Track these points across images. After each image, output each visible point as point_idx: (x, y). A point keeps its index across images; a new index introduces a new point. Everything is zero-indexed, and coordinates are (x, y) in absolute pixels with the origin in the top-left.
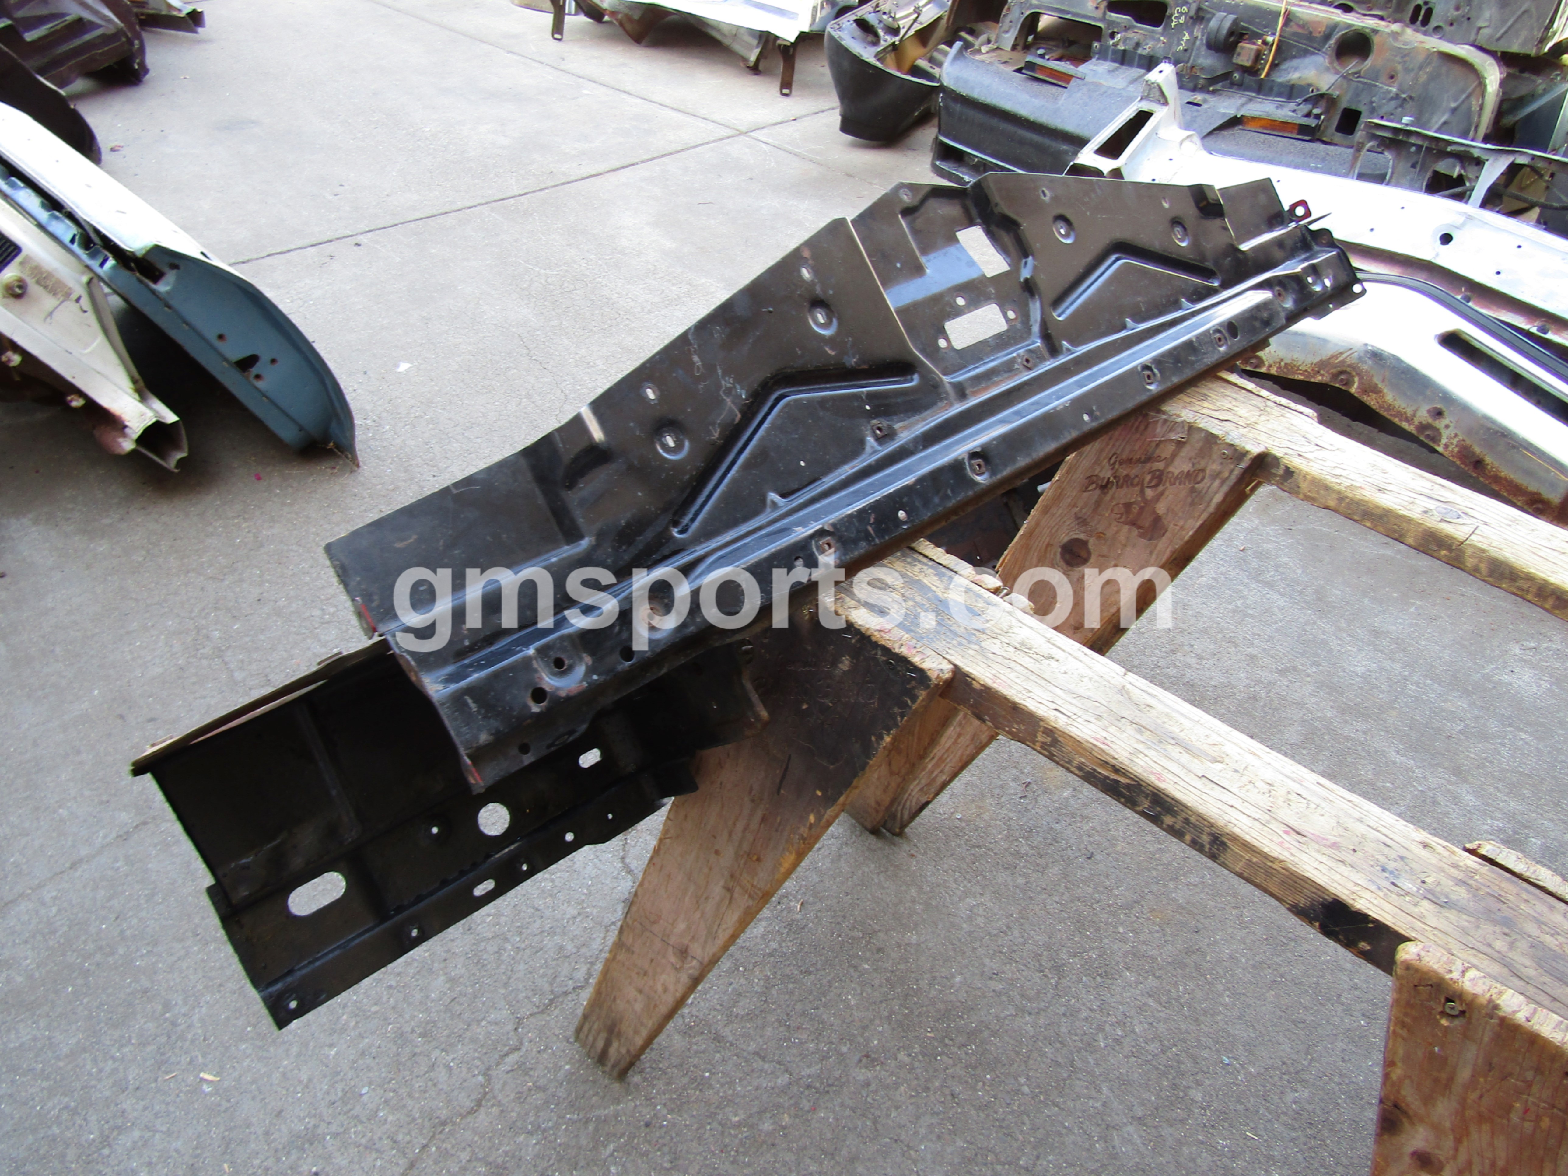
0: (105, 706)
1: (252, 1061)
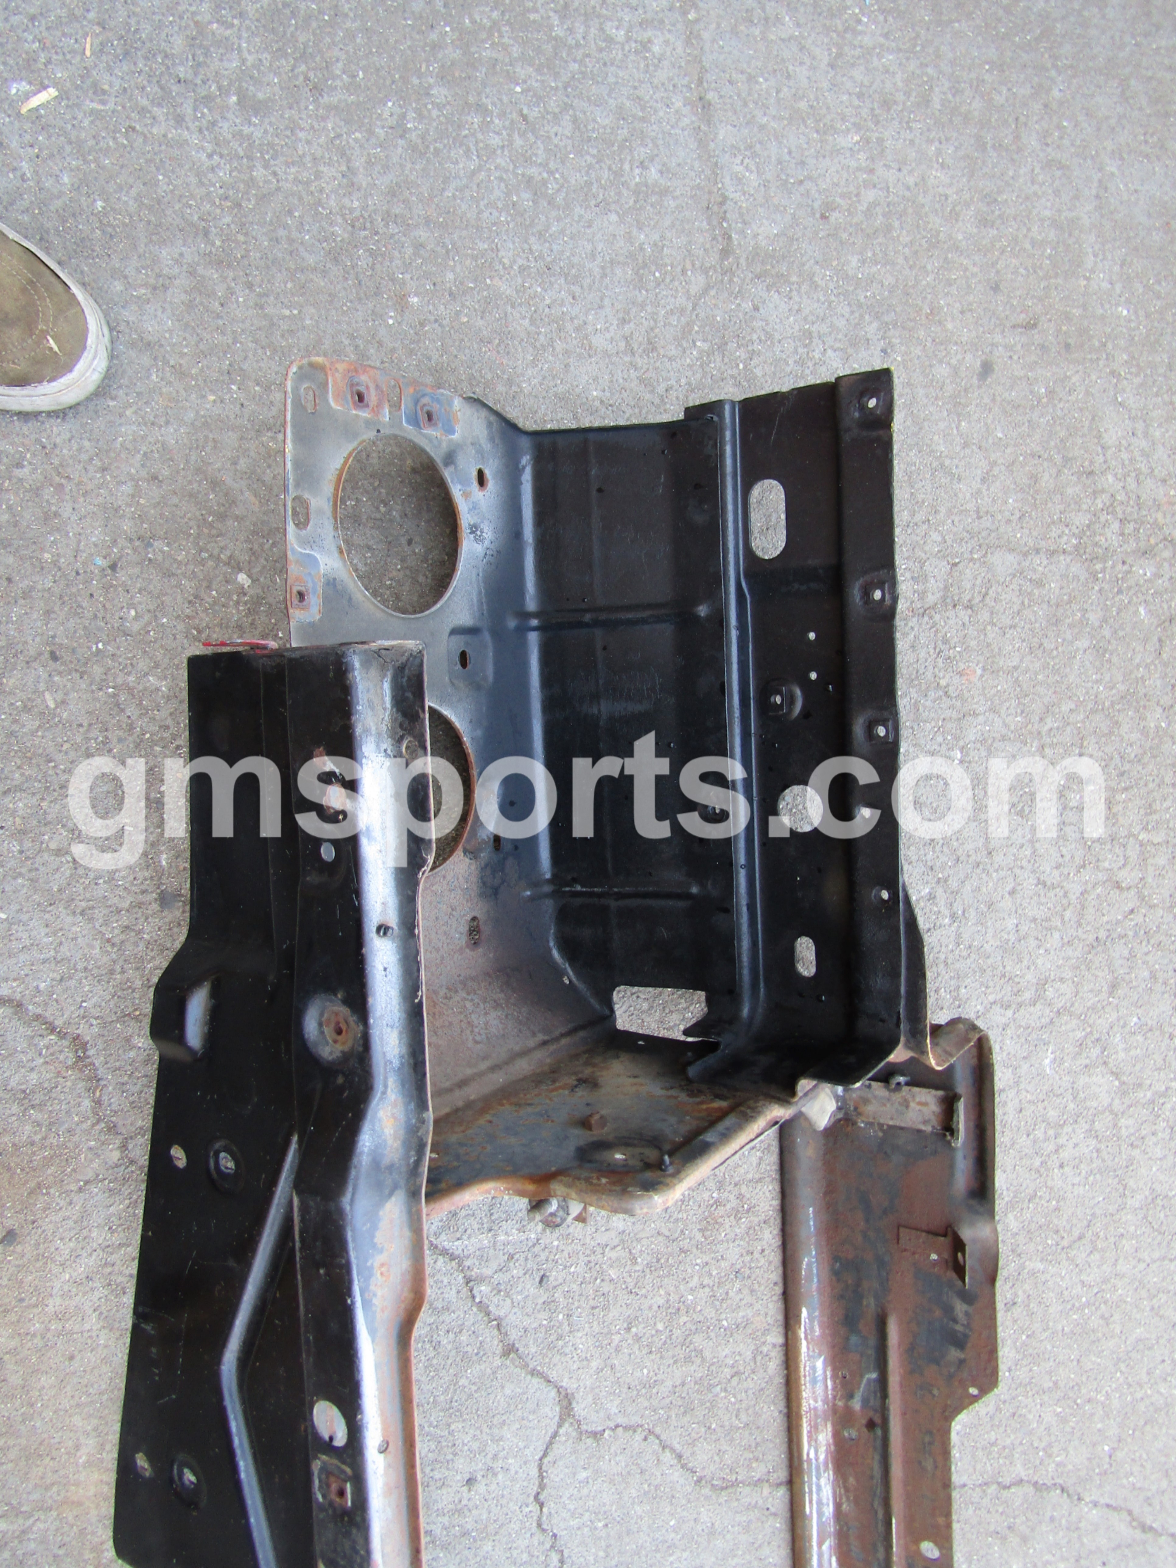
0: (1077, 312)
1: (23, 178)
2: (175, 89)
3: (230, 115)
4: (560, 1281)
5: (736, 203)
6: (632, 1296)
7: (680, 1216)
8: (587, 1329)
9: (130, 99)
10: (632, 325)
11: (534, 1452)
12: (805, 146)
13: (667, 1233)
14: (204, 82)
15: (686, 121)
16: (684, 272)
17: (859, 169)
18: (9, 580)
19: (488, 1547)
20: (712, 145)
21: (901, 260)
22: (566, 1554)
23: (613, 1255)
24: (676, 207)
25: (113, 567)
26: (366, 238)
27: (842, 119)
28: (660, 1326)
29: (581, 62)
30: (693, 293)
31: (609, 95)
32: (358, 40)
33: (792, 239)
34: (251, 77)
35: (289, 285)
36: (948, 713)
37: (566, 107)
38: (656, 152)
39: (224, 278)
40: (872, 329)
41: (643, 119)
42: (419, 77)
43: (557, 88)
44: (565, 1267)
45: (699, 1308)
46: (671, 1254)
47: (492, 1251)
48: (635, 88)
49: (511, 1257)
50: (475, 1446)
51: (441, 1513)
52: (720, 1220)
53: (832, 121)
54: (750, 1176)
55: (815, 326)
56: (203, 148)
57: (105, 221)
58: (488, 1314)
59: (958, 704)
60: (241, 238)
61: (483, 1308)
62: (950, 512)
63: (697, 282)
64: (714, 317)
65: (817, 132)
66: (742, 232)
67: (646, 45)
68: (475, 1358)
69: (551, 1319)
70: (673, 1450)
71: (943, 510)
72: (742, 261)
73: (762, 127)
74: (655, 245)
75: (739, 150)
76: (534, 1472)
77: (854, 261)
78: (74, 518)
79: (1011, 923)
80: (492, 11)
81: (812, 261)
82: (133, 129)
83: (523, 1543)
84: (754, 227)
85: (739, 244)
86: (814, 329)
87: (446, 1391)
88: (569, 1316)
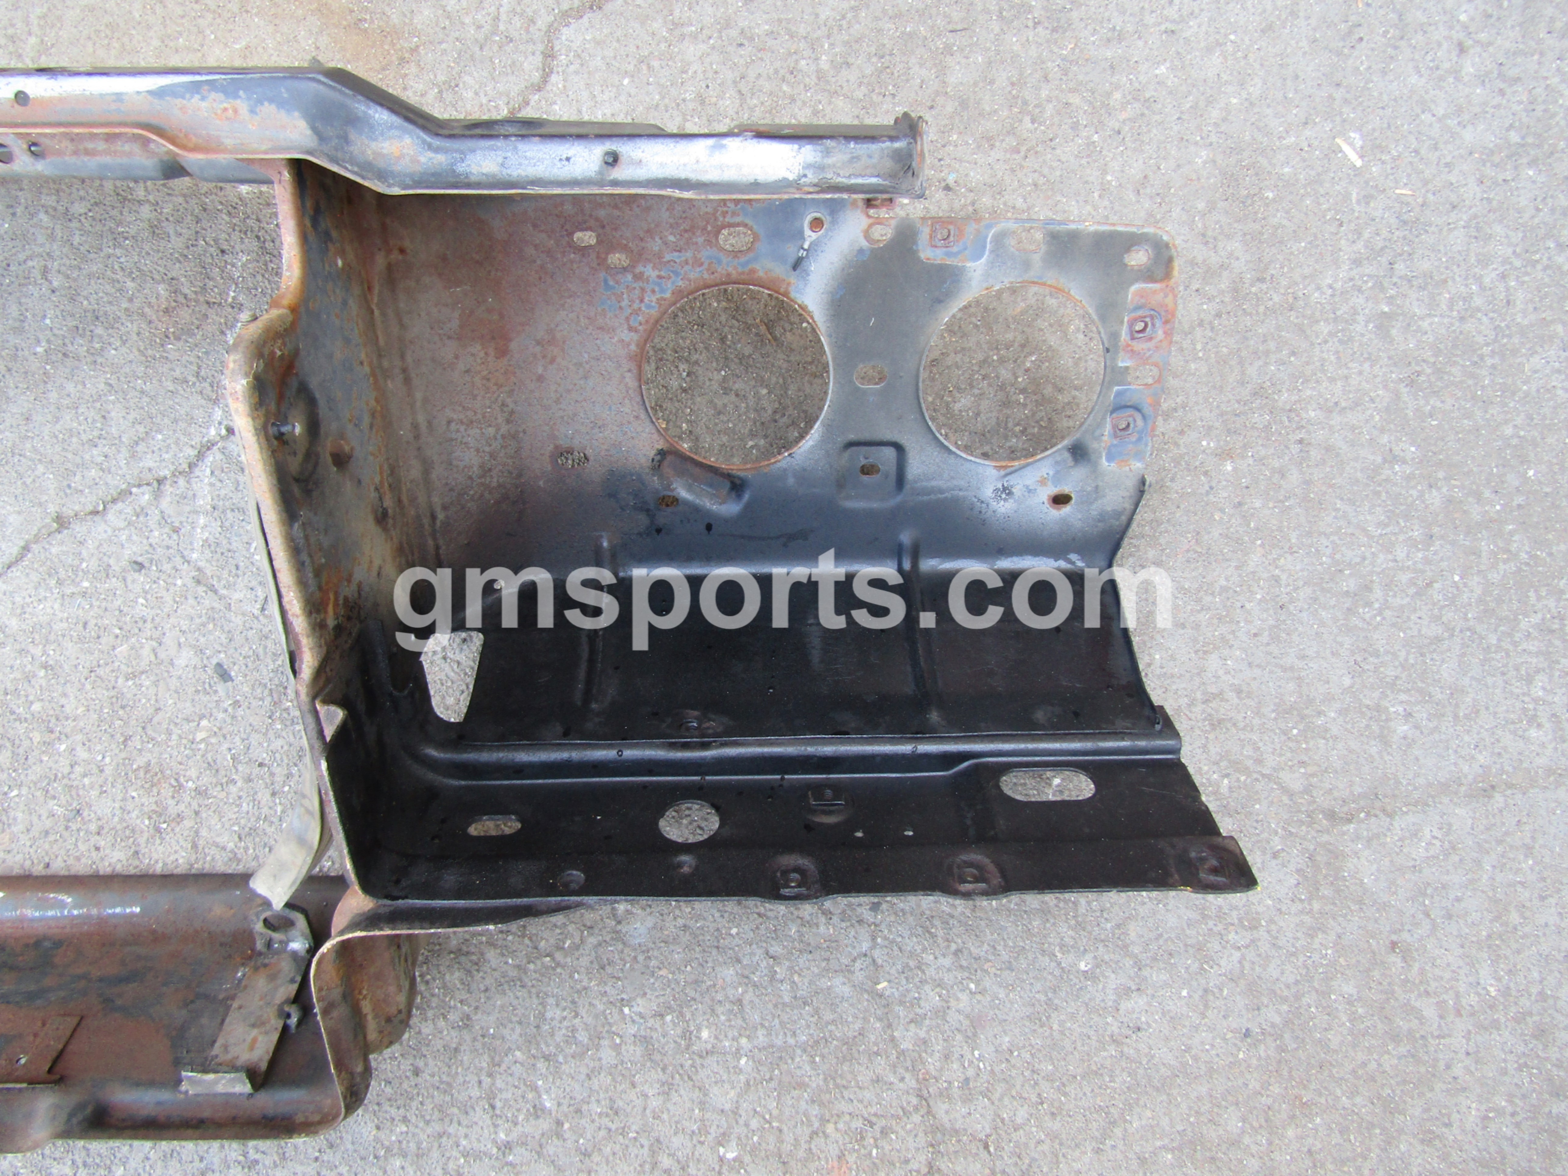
2: (1384, 260)
3: (1370, 304)
4: (130, 587)
5: (1389, 829)
6: (86, 672)
7: (174, 737)
8: (60, 615)
9: (1366, 223)
10: (1236, 701)
12: (1469, 921)
13: (155, 720)
14: (1395, 284)
15: (1466, 769)
16: (1302, 763)
17: (1457, 995)
18: (932, 107)
20: (1446, 800)
21: (1361, 1056)
23: (146, 652)
24: (1371, 756)
25: (947, 188)
26: (1281, 422)
27: (1510, 971)
28: (36, 707)
29: (1499, 648)
30: (1281, 774)
31: (1472, 678)
32: (1466, 421)
33: (1361, 902)
34: (1409, 325)
35: (1225, 350)
36: (789, 1137)
37: (1451, 631)
38: (1426, 732)
39: (1222, 292)
40: (1272, 1015)
41: (1456, 717)
42: (1445, 478)
43: (1466, 619)
44: (146, 593)
45: (45, 758)
46: (126, 724)
47: (188, 509)
48: (1487, 708)
49: (176, 530)
52: (155, 790)
53: (1506, 958)
54: (204, 833)
55: (1266, 935)
56: (1336, 281)
57: (1255, 198)
58: (114, 501)
59: (801, 1154)
60: (1261, 309)
61: (124, 494)
62: (1054, 1136)
63: (1294, 780)
64: (1258, 801)
65: (1489, 936)
66: (1357, 838)
67: (1533, 720)
68: (65, 483)
69: (86, 572)
71: (1056, 1125)
72: (1325, 838)
73: (1478, 863)
74: (1326, 730)
75: (1448, 834)
77: (1349, 989)
78: (990, 160)
80: (1527, 553)
81: (1340, 931)
82: (1341, 225)
84: (1366, 853)
85: (1344, 834)
86: (1262, 933)
87: (35, 449)
88: (84, 594)
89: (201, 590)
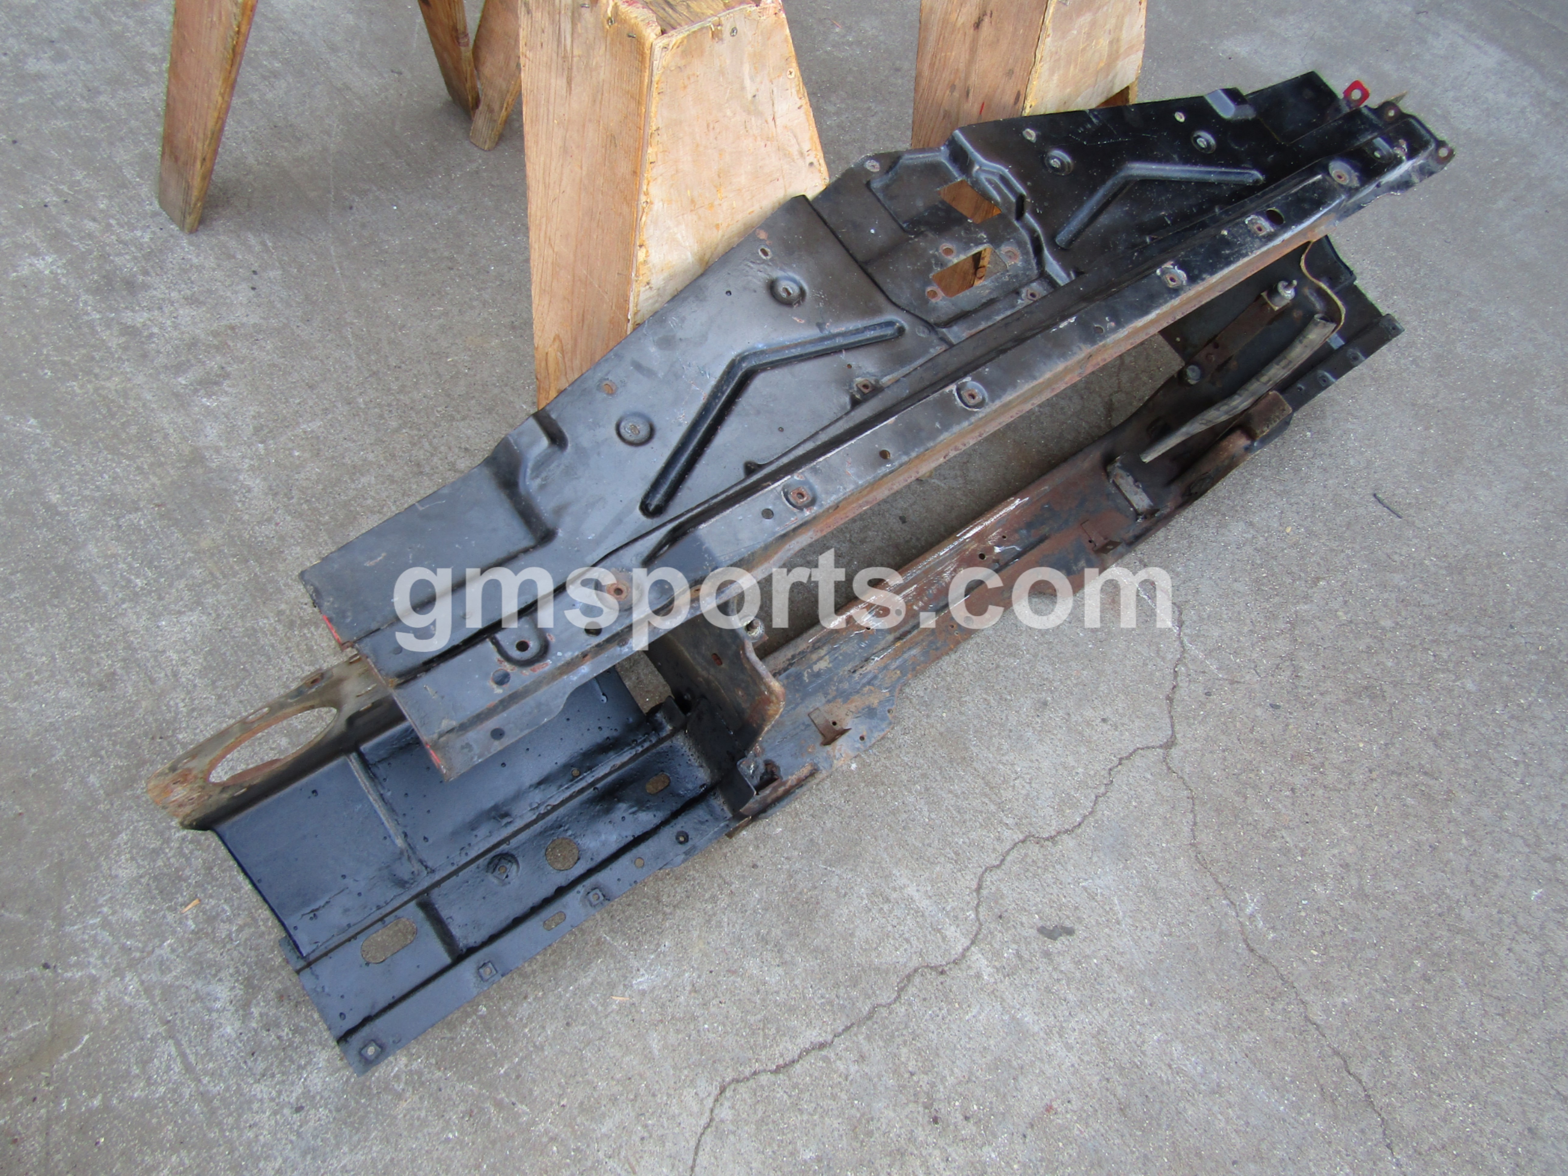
4: (1215, 702)
6: (1238, 741)
7: (1288, 739)
8: (1207, 729)
11: (1139, 743)
13: (1276, 739)
19: (1083, 750)
22: (1109, 794)
32: (1465, 377)
37: (1530, 438)
43: (1530, 432)
50: (1121, 711)
51: (1082, 715)
52: (1304, 762)
58: (1175, 678)
61: (1176, 673)
68: (1154, 684)
69: (1197, 709)
70: (1195, 816)
76: (1131, 750)
79: (1555, 817)
83: (1097, 767)
87: (1131, 681)
88: (1205, 717)
89: (1235, 685)
